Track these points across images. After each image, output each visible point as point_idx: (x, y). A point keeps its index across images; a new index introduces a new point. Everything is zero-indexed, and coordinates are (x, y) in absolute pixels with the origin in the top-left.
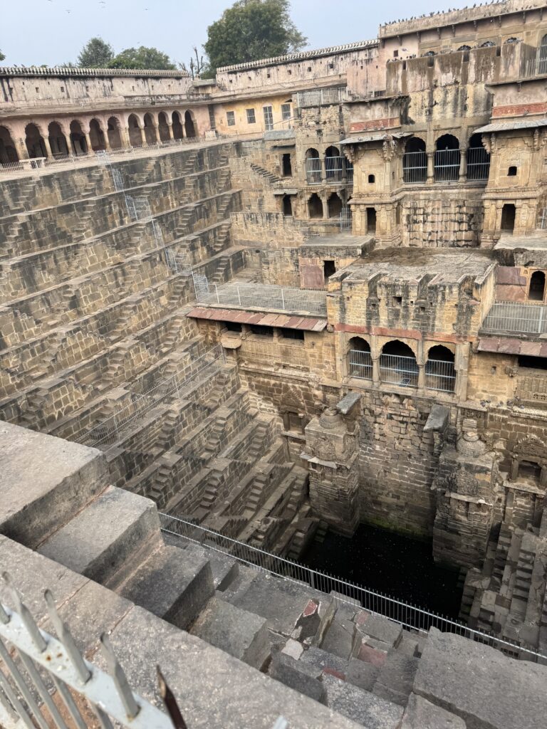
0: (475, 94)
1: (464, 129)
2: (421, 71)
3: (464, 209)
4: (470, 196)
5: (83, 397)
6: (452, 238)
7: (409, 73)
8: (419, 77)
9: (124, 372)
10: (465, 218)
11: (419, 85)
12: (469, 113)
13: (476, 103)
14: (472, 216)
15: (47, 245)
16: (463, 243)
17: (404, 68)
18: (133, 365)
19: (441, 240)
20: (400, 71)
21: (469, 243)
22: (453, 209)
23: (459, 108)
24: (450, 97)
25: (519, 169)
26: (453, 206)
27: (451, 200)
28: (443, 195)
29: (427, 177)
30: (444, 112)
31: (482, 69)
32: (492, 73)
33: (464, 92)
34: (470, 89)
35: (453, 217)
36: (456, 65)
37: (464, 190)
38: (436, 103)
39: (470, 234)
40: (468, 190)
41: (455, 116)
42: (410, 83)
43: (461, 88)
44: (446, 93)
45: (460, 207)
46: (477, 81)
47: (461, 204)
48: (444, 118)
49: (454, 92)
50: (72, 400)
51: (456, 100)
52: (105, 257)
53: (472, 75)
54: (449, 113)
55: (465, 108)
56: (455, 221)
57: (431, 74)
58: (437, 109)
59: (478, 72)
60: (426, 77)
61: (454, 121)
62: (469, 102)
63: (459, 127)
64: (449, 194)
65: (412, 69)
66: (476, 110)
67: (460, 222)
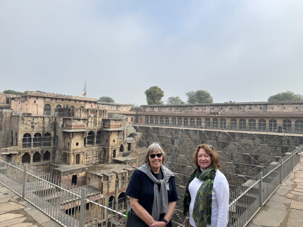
0: (99, 120)
1: (96, 130)
2: (85, 112)
3: (98, 153)
4: (99, 149)
6: (94, 162)
7: (82, 112)
8: (85, 114)
10: (98, 155)
11: (84, 116)
12: (97, 125)
13: (99, 123)
14: (99, 155)
16: (97, 163)
17: (80, 110)
19: (91, 163)
20: (79, 111)
21: (99, 163)
22: (95, 153)
23: (95, 124)
24: (93, 121)
25: (115, 140)
26: (95, 152)
27: (94, 150)
28: (92, 149)
29: (86, 144)
30: (91, 124)
31: (100, 115)
32: (102, 116)
33: (96, 120)
34: (98, 119)
35: (95, 155)
36: (94, 113)
37: (97, 147)
38: (89, 122)
39: (99, 160)
40: (98, 147)
41: (94, 126)
42: (82, 115)
43: (95, 119)
44: (92, 119)
45: (97, 152)
46: (99, 118)
47: (97, 151)
48: (91, 126)
49: (94, 119)
51: (94, 122)
53: (98, 116)
54: (93, 125)
55: (96, 124)
56: (95, 157)
57: (88, 114)
58: (89, 123)
59: (99, 115)
60: (87, 114)
61: (94, 127)
62: (97, 122)
63: (95, 129)
64: (93, 148)
65: (83, 111)
66: (99, 125)
67: (96, 157)
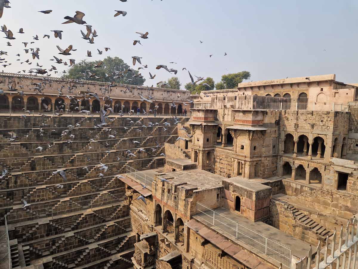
2: (222, 101)
5: (52, 196)
6: (229, 172)
7: (218, 101)
9: (75, 192)
11: (221, 106)
15: (77, 139)
17: (217, 99)
18: (81, 190)
19: (225, 172)
20: (215, 100)
25: (244, 147)
28: (226, 152)
29: (222, 144)
32: (244, 106)
35: (229, 163)
36: (232, 101)
38: (225, 114)
41: (231, 120)
42: (218, 105)
44: (229, 111)
45: (231, 159)
48: (228, 120)
50: (46, 196)
51: (232, 114)
52: (98, 148)
56: (230, 165)
58: (226, 117)
59: (239, 105)
60: (223, 104)
64: (228, 152)
